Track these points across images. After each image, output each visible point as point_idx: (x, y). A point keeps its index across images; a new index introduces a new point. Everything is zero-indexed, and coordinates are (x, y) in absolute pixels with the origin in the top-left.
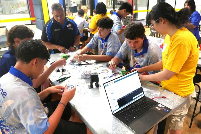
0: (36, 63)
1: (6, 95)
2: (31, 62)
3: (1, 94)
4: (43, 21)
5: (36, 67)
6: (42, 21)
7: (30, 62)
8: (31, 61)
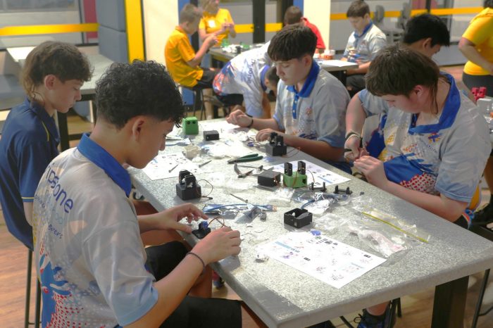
0: (139, 129)
1: (71, 208)
2: (127, 125)
3: (61, 204)
4: (123, 33)
5: (138, 140)
6: (119, 33)
7: (124, 126)
8: (126, 122)
